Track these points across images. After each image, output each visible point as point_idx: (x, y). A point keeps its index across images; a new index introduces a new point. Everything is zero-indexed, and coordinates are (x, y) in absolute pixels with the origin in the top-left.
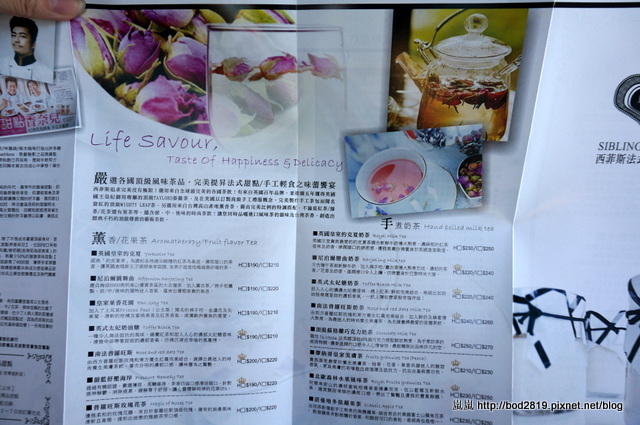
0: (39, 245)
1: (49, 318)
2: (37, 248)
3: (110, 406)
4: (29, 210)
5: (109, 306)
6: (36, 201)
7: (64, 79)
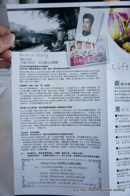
0: (91, 113)
1: (99, 144)
2: (90, 114)
3: (126, 182)
4: (86, 98)
5: (123, 139)
6: (88, 94)
7: (101, 41)
